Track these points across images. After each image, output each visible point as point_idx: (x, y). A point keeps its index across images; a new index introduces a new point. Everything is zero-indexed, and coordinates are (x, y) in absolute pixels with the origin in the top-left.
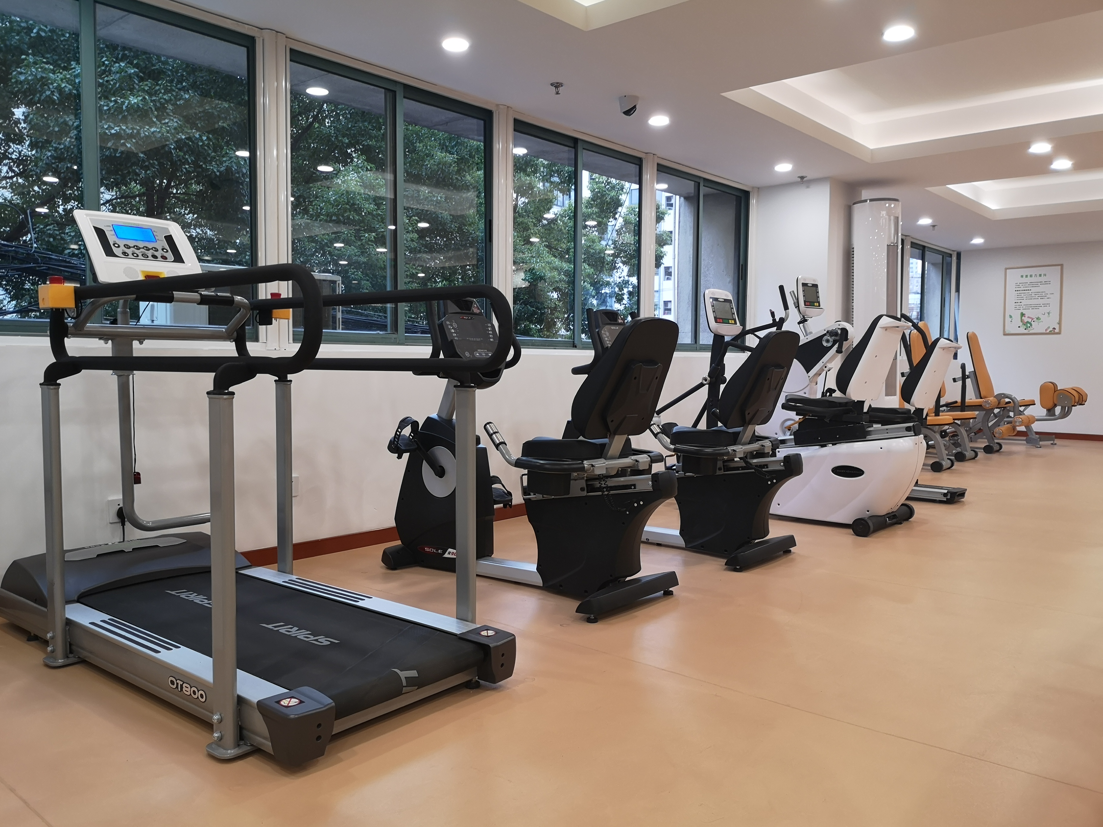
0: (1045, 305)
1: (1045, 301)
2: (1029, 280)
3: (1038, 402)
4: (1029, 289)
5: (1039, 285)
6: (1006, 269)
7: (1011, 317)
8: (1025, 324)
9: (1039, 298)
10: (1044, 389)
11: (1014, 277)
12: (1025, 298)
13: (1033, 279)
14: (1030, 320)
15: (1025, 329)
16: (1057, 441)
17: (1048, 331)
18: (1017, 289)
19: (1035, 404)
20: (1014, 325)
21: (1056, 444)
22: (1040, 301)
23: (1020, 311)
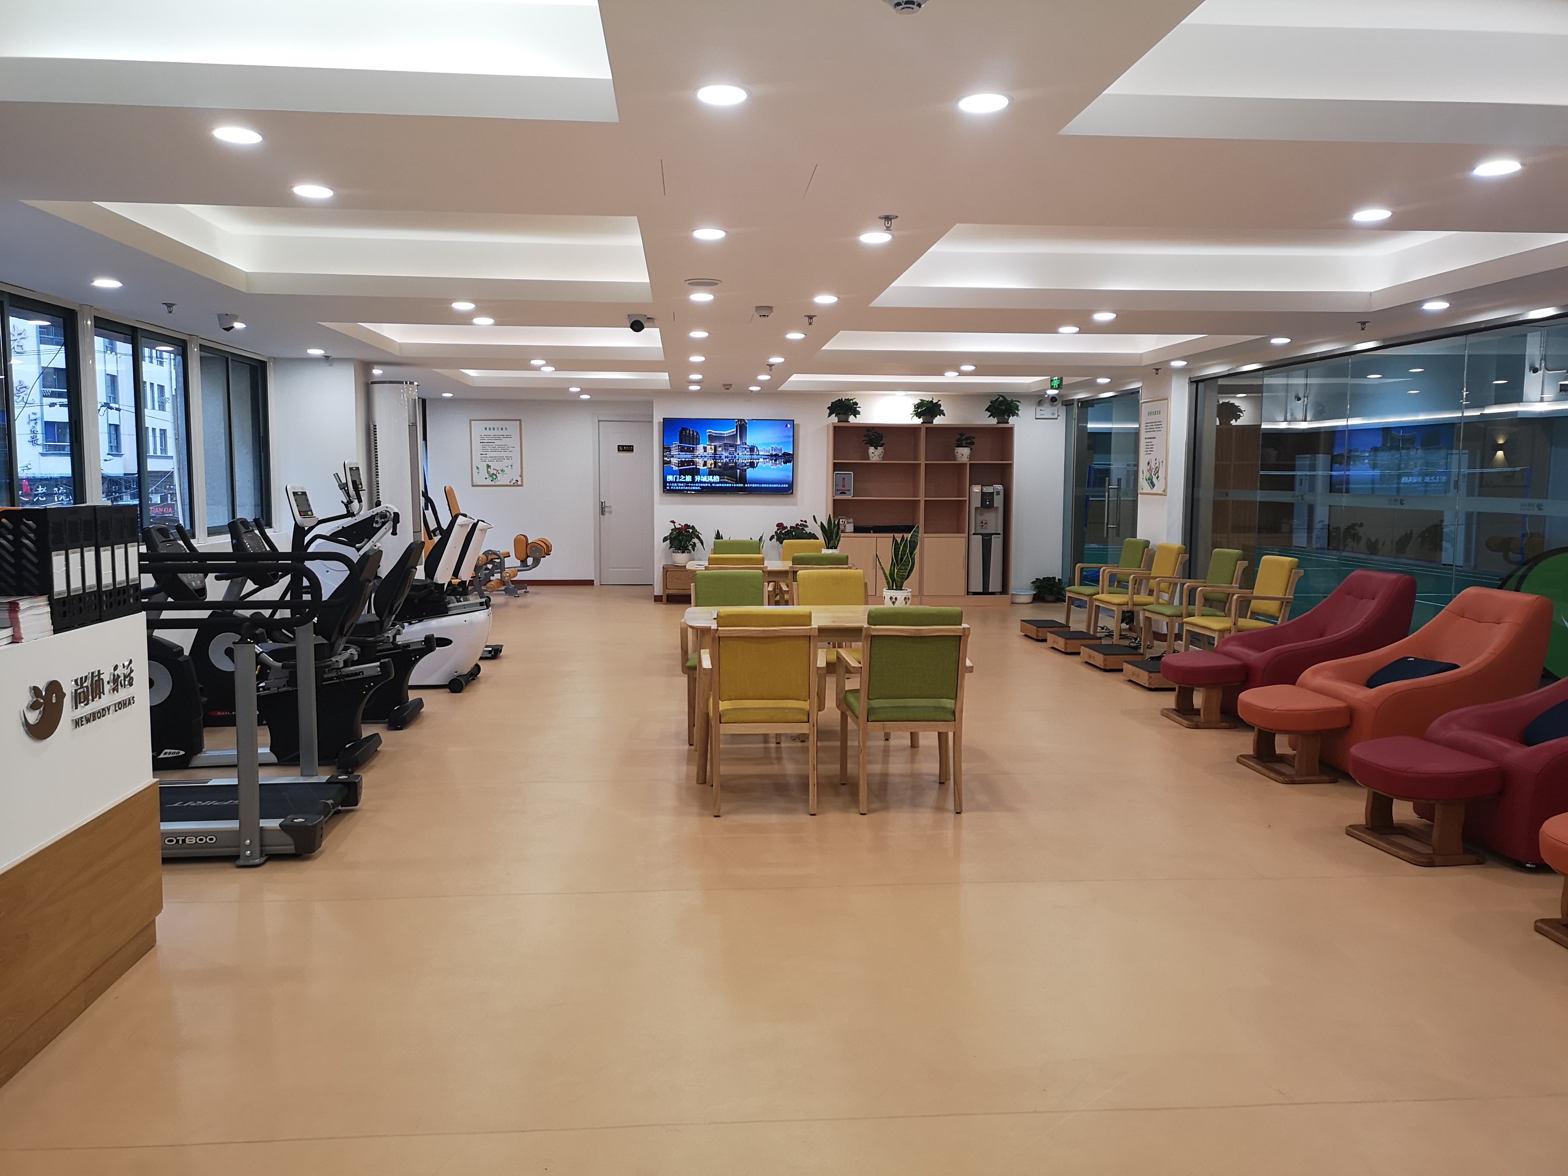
0: (508, 458)
1: (508, 454)
2: (492, 433)
3: (512, 554)
4: (493, 441)
5: (501, 438)
6: (471, 421)
7: (478, 468)
8: (491, 475)
9: (502, 450)
10: (517, 541)
11: (479, 428)
12: (490, 451)
13: (496, 432)
14: (495, 473)
15: (492, 481)
16: (529, 588)
17: (512, 483)
18: (482, 441)
19: (510, 556)
20: (481, 477)
21: (528, 592)
22: (502, 454)
23: (486, 463)
